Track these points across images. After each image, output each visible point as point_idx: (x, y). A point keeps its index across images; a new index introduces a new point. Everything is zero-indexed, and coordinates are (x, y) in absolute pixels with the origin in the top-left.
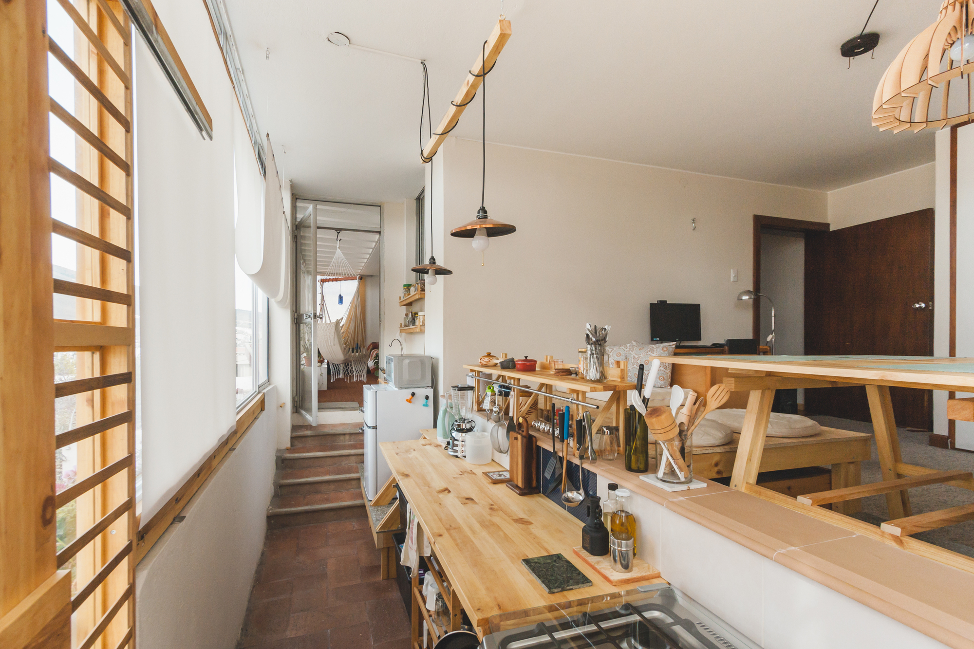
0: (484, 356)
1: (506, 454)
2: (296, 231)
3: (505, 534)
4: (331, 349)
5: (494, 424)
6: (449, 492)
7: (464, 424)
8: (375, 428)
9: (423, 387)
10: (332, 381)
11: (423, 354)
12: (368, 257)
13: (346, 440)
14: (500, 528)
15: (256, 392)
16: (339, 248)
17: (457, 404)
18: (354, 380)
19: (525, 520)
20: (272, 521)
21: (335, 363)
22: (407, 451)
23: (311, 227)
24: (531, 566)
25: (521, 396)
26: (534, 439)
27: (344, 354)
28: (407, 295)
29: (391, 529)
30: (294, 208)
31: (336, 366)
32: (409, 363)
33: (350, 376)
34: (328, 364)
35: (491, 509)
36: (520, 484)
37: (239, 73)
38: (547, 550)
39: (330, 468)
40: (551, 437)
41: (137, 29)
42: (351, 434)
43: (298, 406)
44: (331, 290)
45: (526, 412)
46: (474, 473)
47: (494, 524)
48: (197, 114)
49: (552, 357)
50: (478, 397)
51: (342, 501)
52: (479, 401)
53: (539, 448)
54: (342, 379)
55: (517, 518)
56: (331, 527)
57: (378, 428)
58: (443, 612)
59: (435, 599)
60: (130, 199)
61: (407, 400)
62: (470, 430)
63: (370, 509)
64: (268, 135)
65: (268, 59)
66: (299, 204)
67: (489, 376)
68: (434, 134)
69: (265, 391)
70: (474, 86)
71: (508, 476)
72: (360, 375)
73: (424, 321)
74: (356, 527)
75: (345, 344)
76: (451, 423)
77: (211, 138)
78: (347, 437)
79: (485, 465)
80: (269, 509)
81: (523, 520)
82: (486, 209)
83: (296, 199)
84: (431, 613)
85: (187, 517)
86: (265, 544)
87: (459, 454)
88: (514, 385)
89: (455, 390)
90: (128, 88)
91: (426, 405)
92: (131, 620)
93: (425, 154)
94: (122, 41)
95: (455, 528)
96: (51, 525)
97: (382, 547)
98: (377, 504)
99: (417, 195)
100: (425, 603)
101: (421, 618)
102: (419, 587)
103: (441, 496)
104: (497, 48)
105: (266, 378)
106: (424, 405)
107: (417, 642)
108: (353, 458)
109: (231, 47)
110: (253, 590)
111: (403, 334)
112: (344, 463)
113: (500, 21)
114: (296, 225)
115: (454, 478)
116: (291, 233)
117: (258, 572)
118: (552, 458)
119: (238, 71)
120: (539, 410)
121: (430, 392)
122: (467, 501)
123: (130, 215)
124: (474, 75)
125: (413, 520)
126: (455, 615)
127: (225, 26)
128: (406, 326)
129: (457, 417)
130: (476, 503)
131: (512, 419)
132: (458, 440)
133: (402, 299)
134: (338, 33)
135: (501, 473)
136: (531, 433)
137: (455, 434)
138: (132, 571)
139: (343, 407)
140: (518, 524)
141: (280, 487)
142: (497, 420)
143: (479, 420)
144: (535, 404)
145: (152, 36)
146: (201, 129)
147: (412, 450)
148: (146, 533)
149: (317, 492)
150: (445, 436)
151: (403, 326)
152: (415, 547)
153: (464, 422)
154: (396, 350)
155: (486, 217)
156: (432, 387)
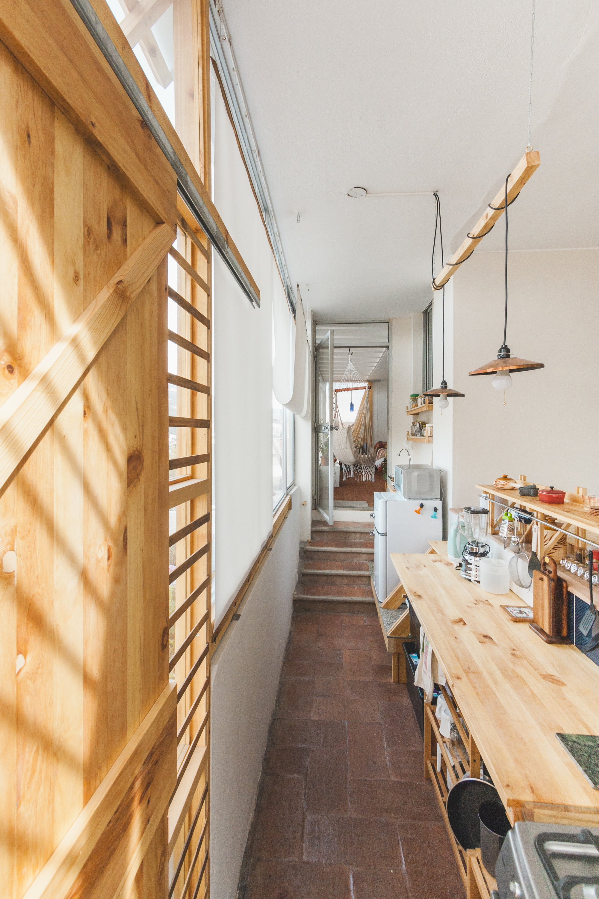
0: (500, 479)
1: (528, 589)
2: (316, 352)
3: (532, 691)
4: (344, 452)
5: (513, 554)
6: (465, 624)
7: (477, 548)
8: (385, 535)
9: (432, 499)
10: (344, 480)
11: (430, 464)
12: (375, 365)
13: (357, 539)
14: (526, 683)
15: (285, 494)
16: (350, 361)
17: (470, 527)
18: (364, 480)
19: (555, 678)
20: (297, 605)
21: (347, 464)
22: (418, 567)
23: (328, 347)
24: (568, 744)
25: (545, 529)
26: (564, 583)
27: (355, 457)
28: (414, 405)
29: (401, 636)
30: (314, 332)
31: (348, 467)
32: (418, 476)
33: (360, 476)
34: (340, 463)
35: (513, 655)
36: (547, 629)
37: (276, 236)
38: (587, 727)
39: (343, 562)
40: (588, 584)
41: (215, 249)
42: (362, 533)
43: (317, 503)
44: (343, 399)
45: (553, 547)
46: (490, 604)
47: (518, 676)
48: (251, 293)
49: (585, 490)
50: (493, 520)
51: (354, 596)
52: (494, 523)
53: (570, 594)
54: (352, 478)
55: (545, 673)
56: (345, 618)
57: (387, 535)
58: (458, 743)
59: (450, 729)
60: (210, 379)
61: (416, 511)
62: (484, 554)
63: (380, 611)
64: (298, 286)
65: (298, 222)
66: (319, 327)
67: (505, 502)
68: (447, 264)
69: (291, 493)
70: (494, 218)
71: (531, 615)
72: (369, 475)
73: (432, 432)
74: (367, 623)
75: (356, 447)
76: (462, 546)
77: (259, 306)
78: (358, 535)
79: (502, 595)
80: (295, 594)
81: (553, 677)
82: (508, 347)
83: (316, 324)
84: (445, 740)
85: (241, 615)
86: (292, 624)
87: (473, 578)
88: (537, 518)
89: (468, 512)
90: (209, 295)
91: (435, 517)
92: (208, 705)
93: (438, 282)
94: (206, 261)
95: (473, 673)
96: (166, 649)
97: (392, 651)
98: (387, 606)
99: (424, 308)
100: (438, 727)
101: (434, 742)
102: (432, 707)
103: (456, 627)
104: (523, 180)
105: (292, 480)
106: (432, 517)
107: (430, 760)
108: (364, 556)
109: (271, 219)
110: (283, 666)
111: (410, 442)
112: (356, 560)
113: (527, 154)
114: (316, 347)
115: (469, 607)
116: (312, 355)
117: (287, 650)
118: (589, 612)
119: (276, 235)
120: (568, 545)
121: (438, 504)
122: (485, 640)
123: (209, 392)
124: (494, 209)
125: (427, 646)
126: (475, 761)
127: (268, 205)
128: (413, 435)
129: (470, 540)
130: (494, 643)
131: (535, 554)
132: (471, 564)
133: (409, 409)
134: (357, 187)
135: (522, 609)
136: (560, 574)
137: (467, 557)
138: (208, 667)
139: (354, 506)
140: (547, 682)
141: (303, 575)
142: (517, 551)
143: (494, 545)
144: (563, 539)
145: (224, 250)
146: (251, 301)
147: (422, 566)
148: (217, 636)
149: (333, 584)
150: (456, 555)
151: (410, 434)
152: (430, 673)
153: (478, 546)
154: (404, 460)
155: (508, 356)
156: (441, 499)
